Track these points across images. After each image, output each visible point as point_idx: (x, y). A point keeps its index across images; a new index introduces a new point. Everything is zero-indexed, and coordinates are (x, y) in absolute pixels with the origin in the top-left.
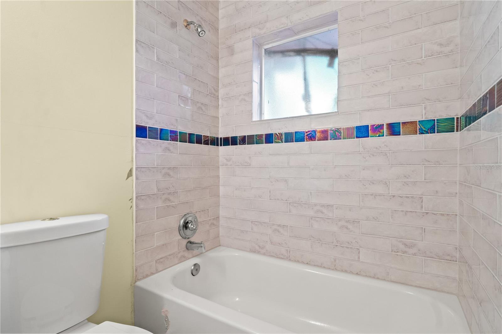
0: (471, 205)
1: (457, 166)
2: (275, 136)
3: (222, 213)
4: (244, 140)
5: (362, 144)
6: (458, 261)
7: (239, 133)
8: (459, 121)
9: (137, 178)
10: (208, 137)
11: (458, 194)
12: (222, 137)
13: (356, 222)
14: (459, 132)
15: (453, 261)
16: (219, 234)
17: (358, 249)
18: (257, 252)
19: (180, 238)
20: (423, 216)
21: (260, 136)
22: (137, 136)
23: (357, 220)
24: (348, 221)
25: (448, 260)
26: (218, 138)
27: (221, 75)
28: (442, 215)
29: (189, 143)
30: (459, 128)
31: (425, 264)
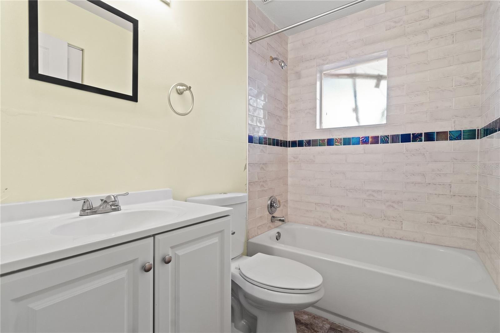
0: (486, 188)
1: (477, 163)
2: (335, 141)
3: (290, 197)
4: (309, 143)
5: (405, 147)
6: (476, 228)
7: (305, 138)
8: (479, 132)
9: (249, 171)
10: (282, 140)
11: (478, 182)
12: (291, 141)
13: (400, 202)
14: (479, 139)
15: (473, 228)
16: (287, 213)
17: (401, 221)
18: (319, 226)
19: (269, 213)
20: (451, 197)
21: (324, 140)
22: (249, 142)
23: (401, 201)
24: (394, 202)
25: (469, 227)
26: (287, 141)
27: (289, 94)
28: (466, 196)
29: (273, 145)
30: (479, 136)
31: (452, 231)
